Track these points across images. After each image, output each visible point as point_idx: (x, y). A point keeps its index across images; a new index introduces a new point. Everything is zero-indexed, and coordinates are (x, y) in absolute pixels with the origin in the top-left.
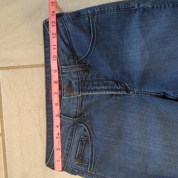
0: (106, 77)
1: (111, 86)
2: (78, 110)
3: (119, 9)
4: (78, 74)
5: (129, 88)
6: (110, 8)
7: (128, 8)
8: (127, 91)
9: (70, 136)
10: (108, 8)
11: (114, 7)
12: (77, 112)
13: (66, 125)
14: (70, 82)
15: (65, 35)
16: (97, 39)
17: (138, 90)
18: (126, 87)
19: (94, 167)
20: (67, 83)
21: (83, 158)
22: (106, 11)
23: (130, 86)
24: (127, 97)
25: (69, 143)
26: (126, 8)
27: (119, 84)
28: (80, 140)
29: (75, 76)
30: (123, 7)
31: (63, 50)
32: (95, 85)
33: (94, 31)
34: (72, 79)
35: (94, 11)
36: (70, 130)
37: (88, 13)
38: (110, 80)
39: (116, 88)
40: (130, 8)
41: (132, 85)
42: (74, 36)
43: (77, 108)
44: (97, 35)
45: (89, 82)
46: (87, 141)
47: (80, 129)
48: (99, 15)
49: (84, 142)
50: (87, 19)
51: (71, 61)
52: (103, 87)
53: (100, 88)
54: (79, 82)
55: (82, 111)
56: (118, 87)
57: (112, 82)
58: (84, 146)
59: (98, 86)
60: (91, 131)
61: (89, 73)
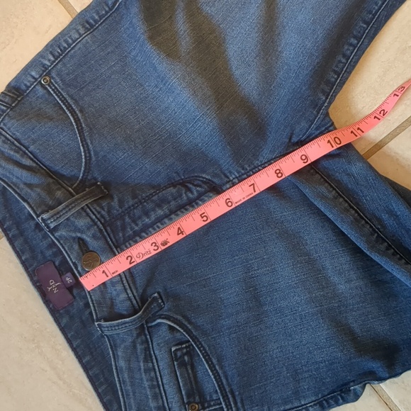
0: (153, 187)
1: (175, 199)
2: (129, 291)
3: (92, 26)
4: (88, 215)
5: (216, 180)
6: (70, 37)
7: (107, 12)
9: (146, 360)
10: (66, 41)
11: (77, 31)
12: (129, 299)
13: (123, 341)
14: (81, 242)
15: (16, 151)
16: (86, 120)
17: (238, 173)
18: (208, 182)
20: (76, 247)
21: (202, 395)
22: (66, 49)
23: (216, 175)
25: (151, 380)
26: (103, 16)
27: (191, 186)
28: (173, 357)
29: (82, 222)
30: (97, 17)
31: (30, 186)
32: (140, 218)
33: (69, 107)
34: (82, 232)
35: (44, 65)
36: (139, 347)
37: (34, 78)
38: (166, 188)
39: (188, 198)
40: (110, 10)
41: (218, 171)
42: (34, 142)
43: (126, 290)
44: (81, 111)
45: (121, 217)
46: (191, 353)
47: (160, 332)
48: (59, 66)
49: (186, 358)
50: (40, 90)
51: (59, 194)
52: (160, 212)
53: (153, 217)
54: (101, 231)
55: (141, 291)
56: (192, 193)
57: (173, 190)
58: (189, 367)
59: (147, 214)
60: (186, 323)
61: (112, 198)
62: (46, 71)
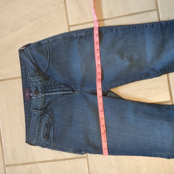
0: (59, 83)
1: (63, 88)
2: (43, 105)
3: (65, 38)
4: (41, 82)
5: (74, 89)
6: (59, 38)
7: (70, 37)
8: (74, 91)
9: (40, 122)
10: (57, 38)
11: (61, 37)
12: (42, 107)
13: (36, 115)
14: (37, 88)
15: (32, 58)
16: (52, 59)
17: (80, 89)
18: (72, 88)
19: (55, 142)
20: (35, 88)
21: (49, 136)
22: (56, 40)
23: (75, 88)
24: (74, 94)
25: (39, 127)
26: (69, 37)
27: (68, 87)
28: (46, 124)
29: (39, 83)
30: (67, 37)
31: (32, 68)
32: (53, 89)
33: (50, 54)
34: (38, 86)
35: (49, 41)
36: (39, 118)
37: (45, 42)
38: (62, 84)
39: (66, 89)
40: (71, 37)
41: (76, 87)
42: (38, 58)
43: (42, 104)
44: (52, 56)
45: (49, 86)
46: (50, 126)
47: (45, 117)
48: (52, 43)
49: (49, 126)
50: (45, 46)
51: (37, 74)
52: (58, 89)
53: (56, 90)
54: (42, 87)
55: (45, 106)
56: (67, 89)
57: (63, 86)
58: (49, 129)
59: (55, 89)
60: (52, 118)
61: (49, 81)
62: (49, 43)
